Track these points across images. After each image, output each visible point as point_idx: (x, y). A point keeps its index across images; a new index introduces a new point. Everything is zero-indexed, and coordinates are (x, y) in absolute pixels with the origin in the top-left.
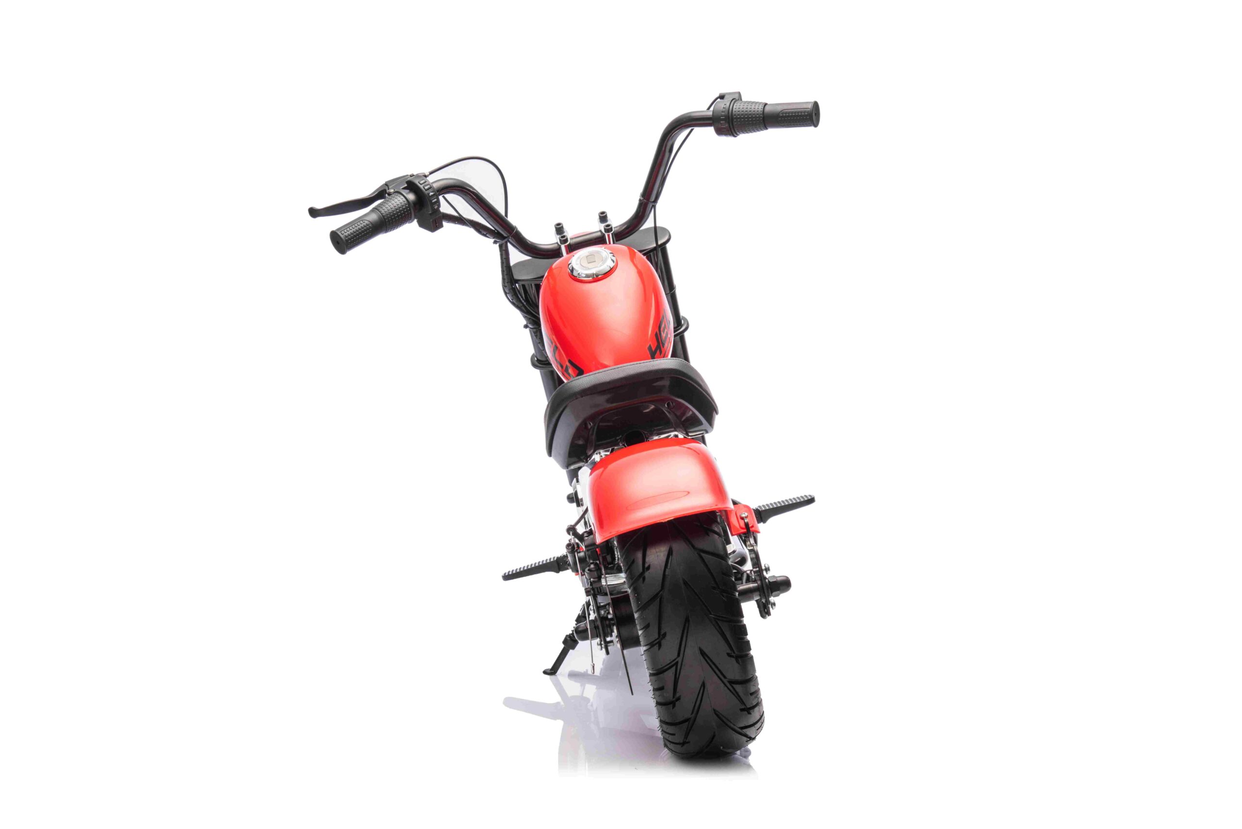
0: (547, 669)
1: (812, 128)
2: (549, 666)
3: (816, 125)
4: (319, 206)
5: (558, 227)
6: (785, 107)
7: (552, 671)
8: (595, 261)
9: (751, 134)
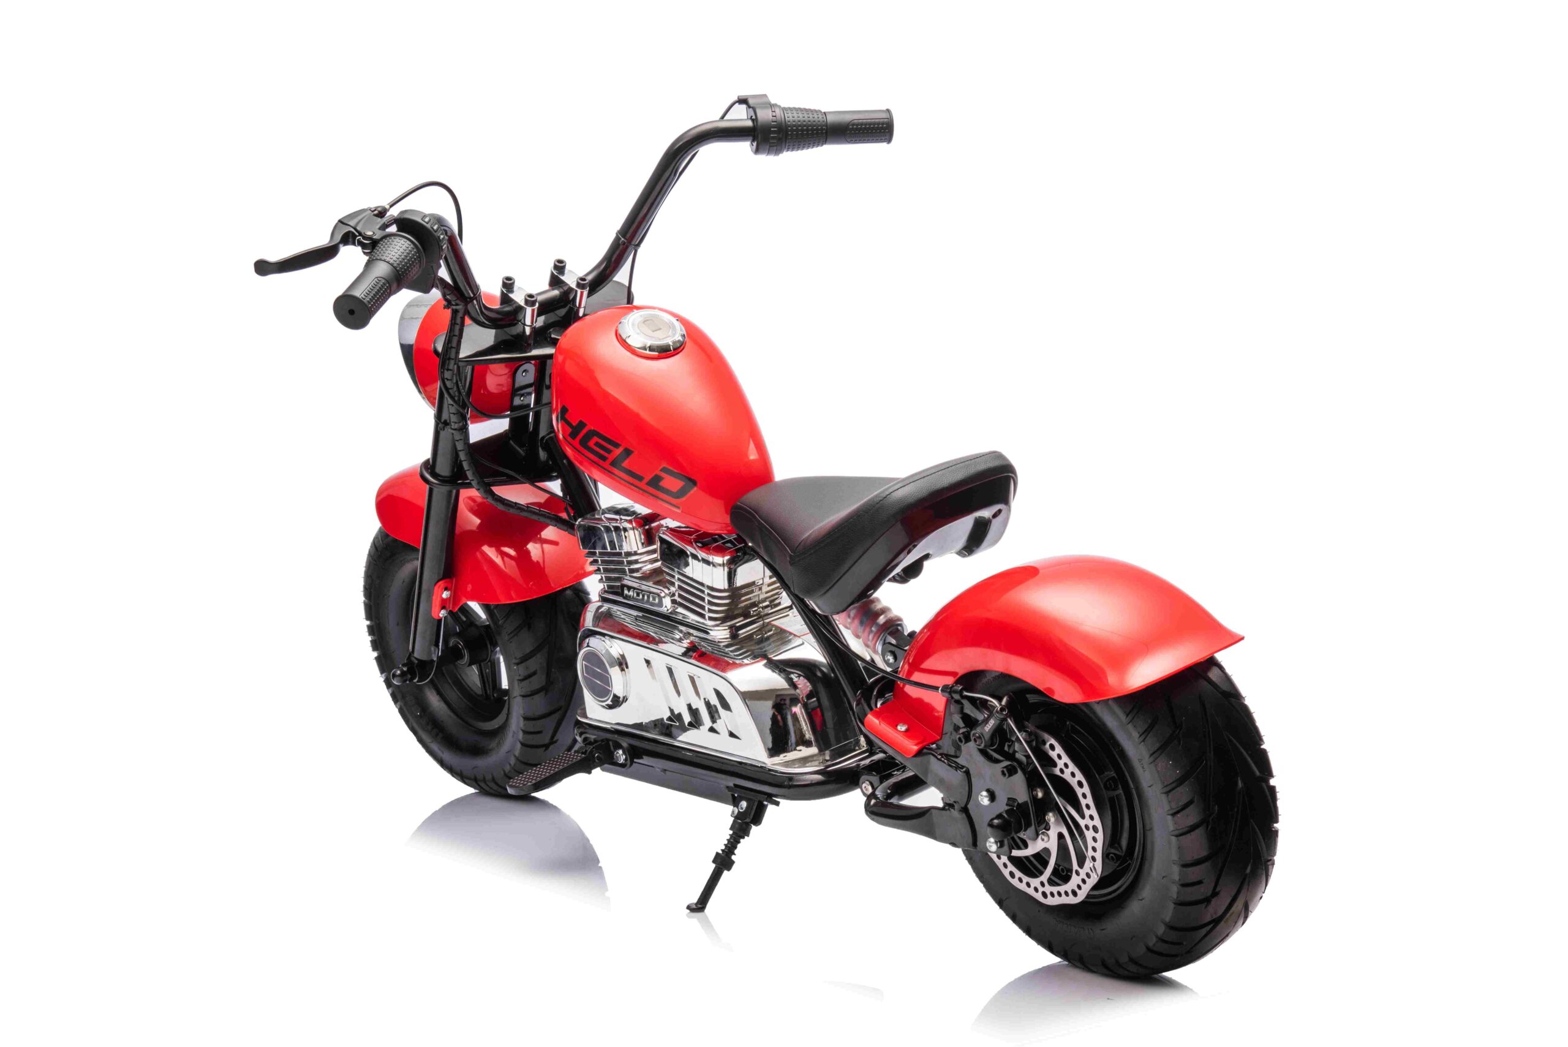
0: (692, 904)
1: (884, 144)
2: (694, 899)
3: (889, 140)
4: (274, 257)
5: (507, 282)
6: (856, 117)
7: (699, 906)
8: (660, 329)
9: (800, 152)
